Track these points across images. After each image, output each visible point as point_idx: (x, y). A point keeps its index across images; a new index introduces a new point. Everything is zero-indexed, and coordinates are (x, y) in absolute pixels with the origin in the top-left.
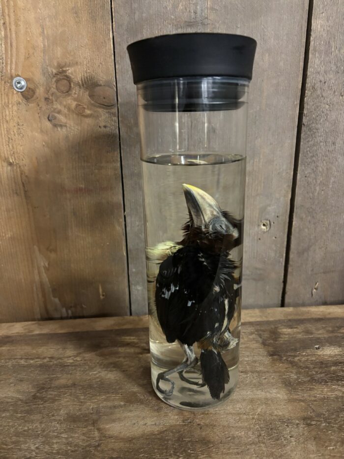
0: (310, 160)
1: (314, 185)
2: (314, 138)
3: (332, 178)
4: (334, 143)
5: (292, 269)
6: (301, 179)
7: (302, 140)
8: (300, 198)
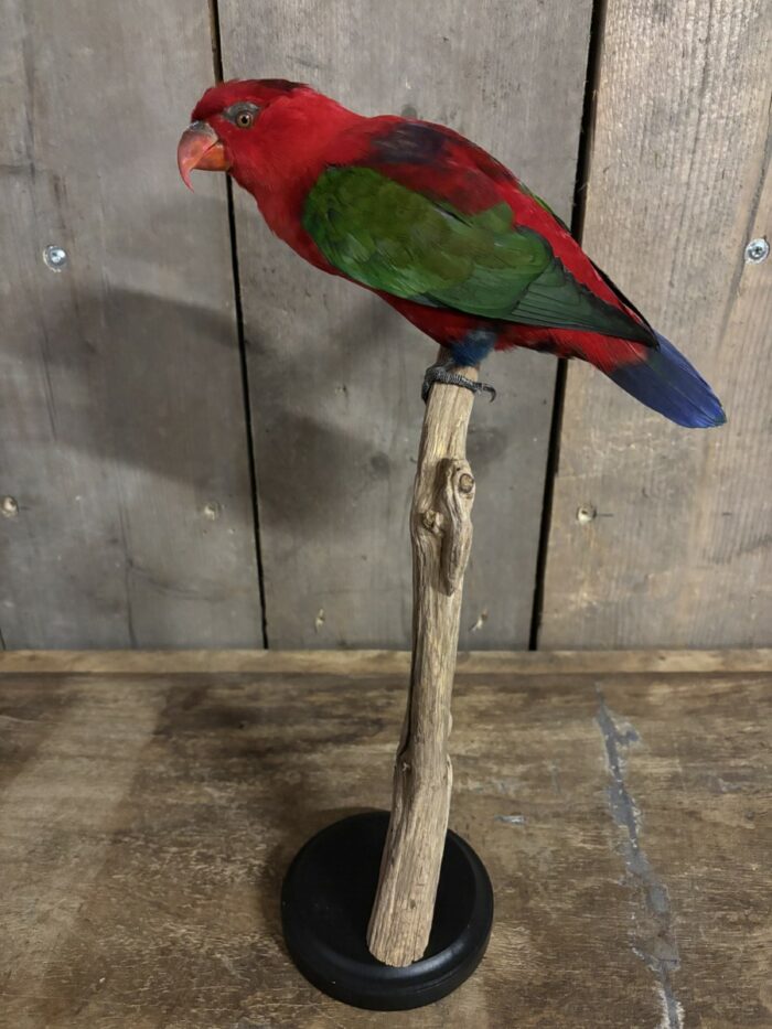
0: (269, 404)
5: (271, 585)
7: (248, 369)
8: (264, 467)
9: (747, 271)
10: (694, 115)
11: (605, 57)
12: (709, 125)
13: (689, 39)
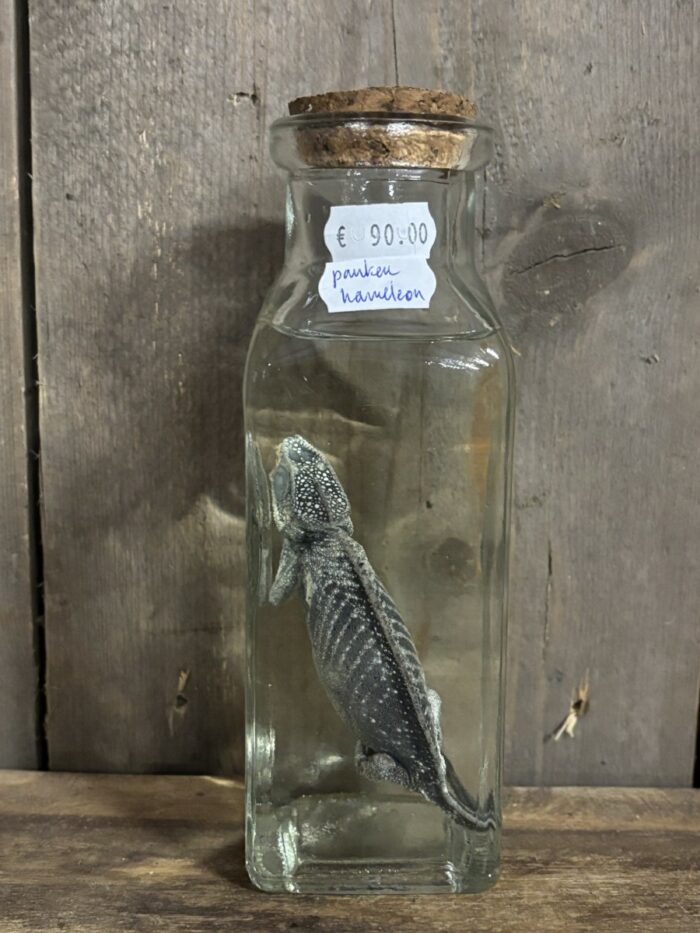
0: (78, 127)
1: (112, 235)
2: (85, 36)
3: (189, 213)
4: (174, 63)
5: (63, 603)
6: (46, 204)
7: (33, 41)
8: (57, 291)
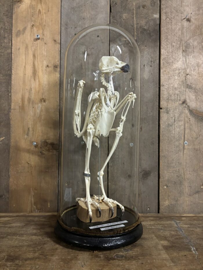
1: (114, 173)
9: (185, 146)
10: (174, 125)
11: (161, 118)
12: (176, 126)
13: (172, 116)
